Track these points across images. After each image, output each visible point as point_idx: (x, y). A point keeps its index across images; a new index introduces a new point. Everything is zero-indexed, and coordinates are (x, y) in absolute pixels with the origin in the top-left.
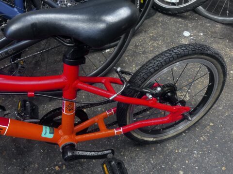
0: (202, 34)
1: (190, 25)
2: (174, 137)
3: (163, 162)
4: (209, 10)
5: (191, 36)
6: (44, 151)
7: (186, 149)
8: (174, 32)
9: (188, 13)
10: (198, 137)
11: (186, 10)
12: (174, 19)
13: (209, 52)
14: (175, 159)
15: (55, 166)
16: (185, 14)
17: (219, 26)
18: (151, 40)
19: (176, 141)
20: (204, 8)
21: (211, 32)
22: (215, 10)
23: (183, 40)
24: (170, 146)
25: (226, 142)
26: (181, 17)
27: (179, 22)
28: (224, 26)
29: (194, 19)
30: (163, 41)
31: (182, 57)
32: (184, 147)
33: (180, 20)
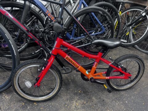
3: (120, 97)
4: (140, 47)
6: (74, 85)
7: (129, 95)
9: (130, 47)
10: (134, 92)
11: (130, 45)
12: (124, 48)
13: (139, 58)
14: (124, 98)
15: (79, 91)
16: (129, 47)
17: (144, 54)
18: (114, 55)
19: (125, 92)
20: (138, 46)
22: (143, 48)
25: (145, 96)
26: (127, 48)
28: (147, 55)
29: (133, 50)
31: (130, 57)
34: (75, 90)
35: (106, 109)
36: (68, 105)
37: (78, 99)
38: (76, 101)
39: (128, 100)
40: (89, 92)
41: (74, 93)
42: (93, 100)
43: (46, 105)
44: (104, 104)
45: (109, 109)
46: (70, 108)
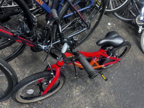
0: (114, 25)
1: (110, 20)
2: (110, 67)
5: (111, 25)
8: (104, 23)
10: (116, 67)
14: (111, 74)
17: (120, 21)
21: (118, 24)
23: (108, 27)
24: (109, 70)
27: (106, 17)
28: (122, 22)
29: (111, 16)
30: (101, 26)
32: (113, 70)
33: (106, 16)
34: (71, 77)
35: (99, 89)
36: (70, 94)
37: (76, 86)
38: (75, 88)
39: (113, 75)
40: (83, 76)
41: (71, 81)
42: (88, 83)
43: (51, 100)
44: (97, 85)
45: (102, 88)
46: (72, 96)
